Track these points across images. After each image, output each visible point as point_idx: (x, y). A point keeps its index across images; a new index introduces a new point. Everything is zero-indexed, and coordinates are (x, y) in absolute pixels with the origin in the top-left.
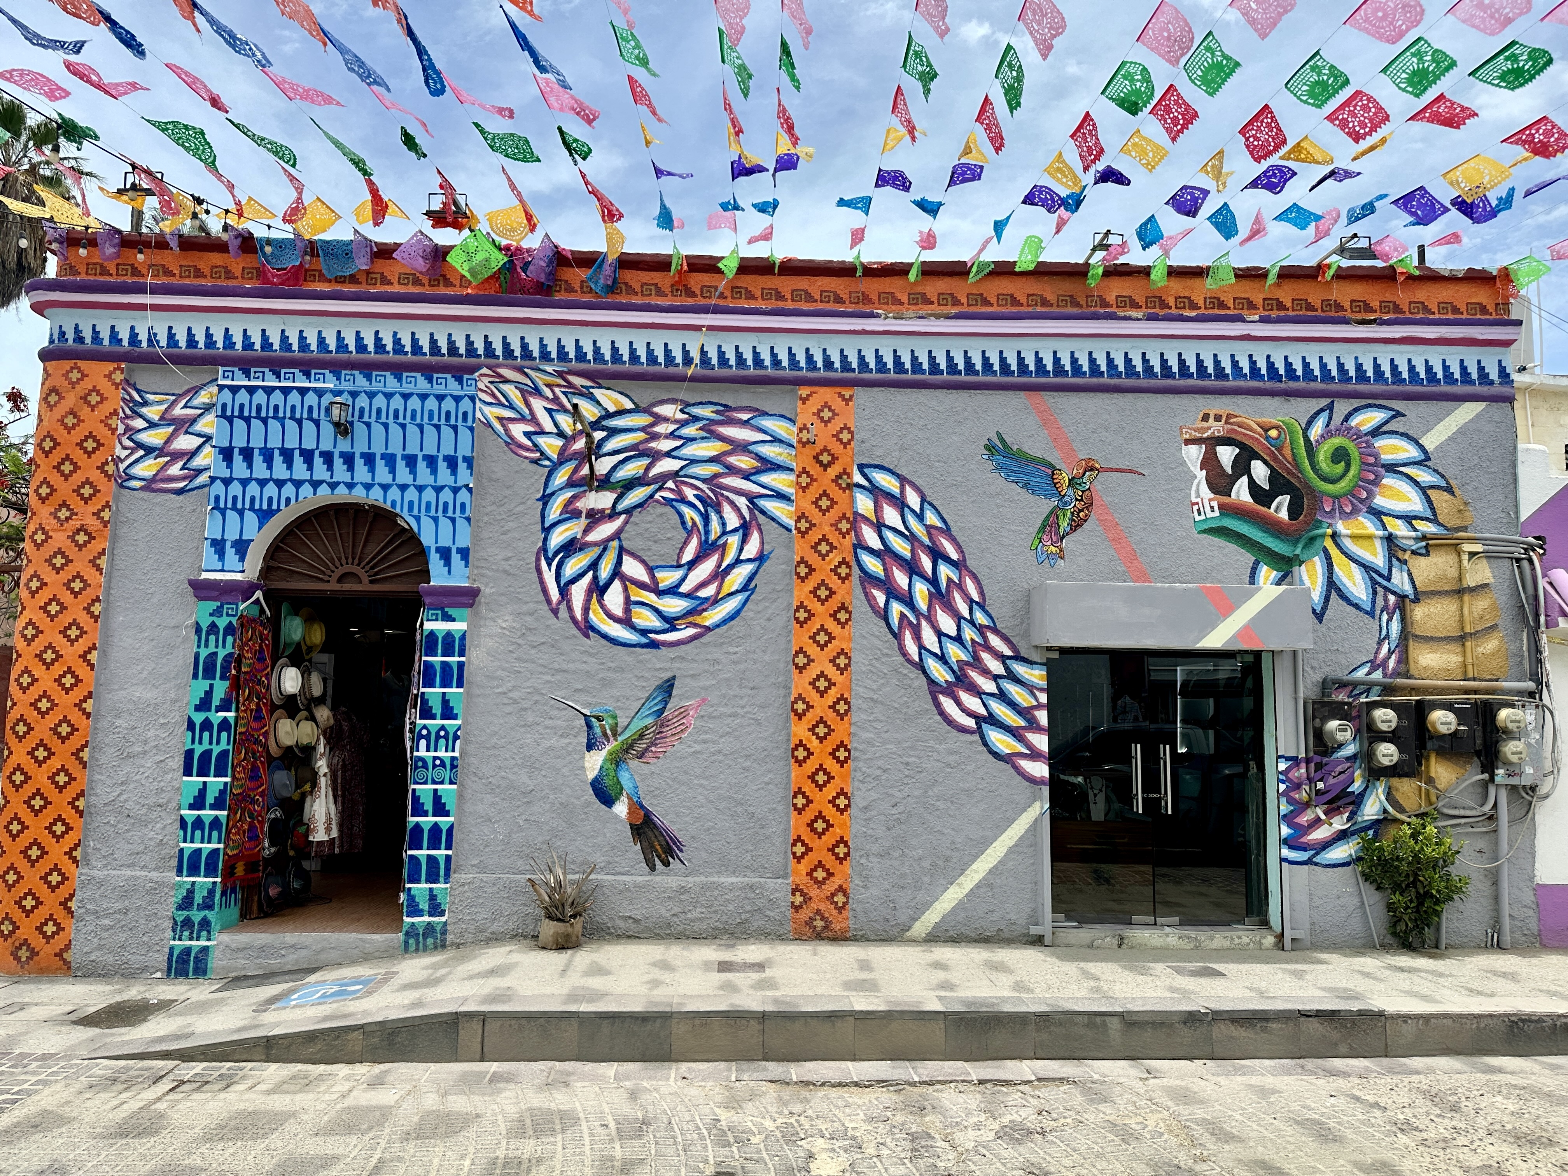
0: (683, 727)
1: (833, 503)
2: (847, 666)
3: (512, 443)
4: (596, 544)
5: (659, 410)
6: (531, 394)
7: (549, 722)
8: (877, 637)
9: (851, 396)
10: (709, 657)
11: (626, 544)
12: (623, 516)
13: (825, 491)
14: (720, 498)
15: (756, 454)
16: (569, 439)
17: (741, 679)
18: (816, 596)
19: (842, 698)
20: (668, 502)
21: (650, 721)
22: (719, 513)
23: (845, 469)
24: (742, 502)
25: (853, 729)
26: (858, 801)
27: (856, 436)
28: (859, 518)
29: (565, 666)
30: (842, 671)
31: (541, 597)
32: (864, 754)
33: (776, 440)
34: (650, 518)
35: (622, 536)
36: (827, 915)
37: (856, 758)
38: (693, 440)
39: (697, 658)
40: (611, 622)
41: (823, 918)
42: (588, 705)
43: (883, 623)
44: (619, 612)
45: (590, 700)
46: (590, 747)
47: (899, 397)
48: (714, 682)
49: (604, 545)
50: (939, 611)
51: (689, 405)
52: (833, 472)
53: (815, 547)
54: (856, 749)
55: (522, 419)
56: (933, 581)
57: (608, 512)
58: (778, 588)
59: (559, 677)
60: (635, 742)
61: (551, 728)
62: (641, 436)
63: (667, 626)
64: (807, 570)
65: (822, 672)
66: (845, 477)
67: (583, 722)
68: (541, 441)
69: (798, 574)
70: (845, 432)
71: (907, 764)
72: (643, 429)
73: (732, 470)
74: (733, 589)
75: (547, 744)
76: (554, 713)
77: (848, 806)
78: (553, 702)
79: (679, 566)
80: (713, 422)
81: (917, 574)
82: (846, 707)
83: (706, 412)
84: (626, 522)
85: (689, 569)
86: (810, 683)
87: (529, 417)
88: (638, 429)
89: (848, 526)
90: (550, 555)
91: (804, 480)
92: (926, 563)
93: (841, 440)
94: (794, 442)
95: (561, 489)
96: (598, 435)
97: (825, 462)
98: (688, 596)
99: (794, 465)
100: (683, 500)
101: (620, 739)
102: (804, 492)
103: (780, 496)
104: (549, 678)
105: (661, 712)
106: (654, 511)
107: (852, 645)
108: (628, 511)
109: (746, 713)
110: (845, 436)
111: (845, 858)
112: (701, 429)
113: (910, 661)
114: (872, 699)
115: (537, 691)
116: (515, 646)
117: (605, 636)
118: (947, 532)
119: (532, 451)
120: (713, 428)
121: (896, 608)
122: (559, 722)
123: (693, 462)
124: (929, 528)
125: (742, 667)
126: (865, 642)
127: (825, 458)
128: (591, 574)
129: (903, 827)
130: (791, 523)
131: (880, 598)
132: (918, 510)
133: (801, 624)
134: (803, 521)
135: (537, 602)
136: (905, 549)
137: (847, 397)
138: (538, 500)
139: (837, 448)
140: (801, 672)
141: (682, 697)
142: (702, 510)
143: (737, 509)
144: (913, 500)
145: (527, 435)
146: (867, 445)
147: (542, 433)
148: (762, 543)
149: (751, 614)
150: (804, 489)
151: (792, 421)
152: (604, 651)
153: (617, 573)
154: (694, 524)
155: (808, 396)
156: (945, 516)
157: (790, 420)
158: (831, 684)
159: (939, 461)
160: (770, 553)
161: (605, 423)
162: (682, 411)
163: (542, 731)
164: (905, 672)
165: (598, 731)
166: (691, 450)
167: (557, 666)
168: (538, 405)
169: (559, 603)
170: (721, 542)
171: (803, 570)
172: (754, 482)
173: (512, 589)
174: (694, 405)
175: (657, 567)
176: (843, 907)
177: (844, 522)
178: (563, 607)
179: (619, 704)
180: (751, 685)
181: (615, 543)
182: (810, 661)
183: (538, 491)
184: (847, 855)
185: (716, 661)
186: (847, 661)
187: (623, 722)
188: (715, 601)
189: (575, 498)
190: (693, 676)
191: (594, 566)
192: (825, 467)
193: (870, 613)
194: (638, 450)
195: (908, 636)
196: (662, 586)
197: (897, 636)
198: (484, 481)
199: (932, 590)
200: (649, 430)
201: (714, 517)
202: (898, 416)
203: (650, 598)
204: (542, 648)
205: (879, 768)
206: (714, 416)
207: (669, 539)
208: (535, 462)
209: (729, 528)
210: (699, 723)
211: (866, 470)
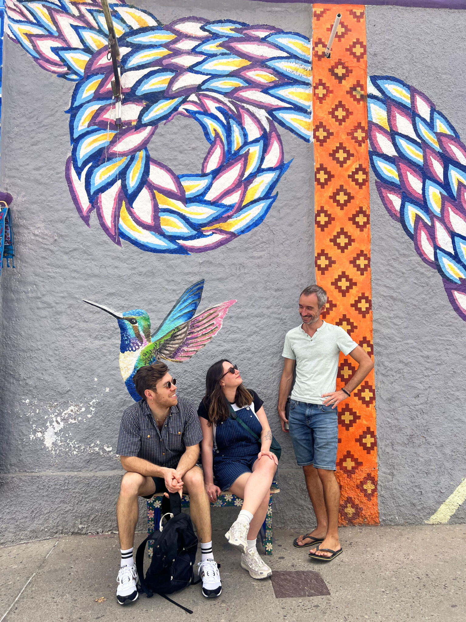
0: (212, 328)
1: (349, 113)
2: (367, 266)
3: (40, 58)
4: (123, 154)
5: (180, 27)
6: (57, 11)
7: (83, 325)
8: (394, 238)
9: (362, 14)
10: (235, 261)
11: (152, 154)
12: (149, 128)
13: (340, 102)
14: (241, 110)
15: (274, 69)
16: (94, 55)
17: (266, 282)
18: (335, 201)
19: (363, 297)
20: (192, 114)
21: (181, 322)
22: (240, 124)
23: (358, 82)
24: (262, 114)
25: (375, 326)
26: (382, 393)
27: (368, 50)
28: (373, 127)
29: (96, 271)
30: (362, 271)
31: (72, 205)
32: (386, 349)
33: (292, 56)
34: (175, 129)
35: (149, 146)
36: (357, 502)
37: (379, 353)
38: (212, 56)
39: (224, 263)
40: (140, 229)
41: (354, 506)
42: (121, 308)
43: (399, 225)
44: (148, 219)
45: (123, 303)
46: (124, 348)
47: (406, 15)
48: (241, 285)
49: (132, 155)
50: (452, 214)
51: (208, 23)
52: (347, 84)
53: (333, 155)
54: (378, 345)
55: (50, 35)
56: (445, 185)
57: (134, 123)
58: (299, 195)
59: (91, 282)
60: (167, 342)
61: (87, 330)
62: (164, 52)
63: (195, 233)
64: (326, 176)
65: (344, 273)
66: (359, 89)
67: (116, 324)
68: (69, 56)
69: (318, 180)
70: (358, 46)
71: (428, 357)
72: (166, 45)
73: (252, 84)
74: (256, 197)
75: (80, 346)
76: (87, 316)
77: (373, 399)
78: (86, 306)
79: (204, 175)
80: (232, 39)
81: (430, 179)
82: (367, 305)
83: (226, 30)
84: (152, 134)
85: (214, 178)
86: (332, 284)
87: (56, 34)
88: (161, 46)
89: (364, 135)
90: (80, 164)
91: (321, 91)
92: (438, 168)
93: (354, 54)
94: (310, 58)
95: (88, 102)
96: (123, 51)
97: (340, 75)
98: (214, 203)
99: (310, 79)
100: (206, 112)
101: (153, 340)
102: (321, 103)
103: (298, 109)
104: (82, 282)
105: (191, 314)
106: (177, 122)
107: (371, 247)
108: (154, 123)
109: (272, 313)
110: (358, 50)
111: (372, 448)
112: (220, 45)
113: (426, 260)
114: (392, 297)
115: (71, 296)
116: (49, 252)
117: (135, 243)
118: (456, 139)
119: (60, 66)
120: (232, 44)
121: (412, 211)
122: (92, 325)
123: (214, 76)
124: (439, 136)
125: (266, 270)
126: (383, 244)
127: (340, 71)
128: (119, 182)
129: (426, 416)
130: (309, 134)
131: (396, 201)
132: (428, 119)
133: (322, 227)
134: (321, 130)
135: (68, 210)
136: (418, 156)
137: (358, 14)
138: (67, 112)
139: (351, 62)
140: (323, 273)
141: (211, 299)
142: (225, 121)
143: (257, 121)
144: (423, 109)
145: (55, 50)
146: (380, 58)
147: (69, 48)
148: (282, 153)
149: (274, 220)
150: (321, 100)
151: (307, 39)
152: (136, 257)
153: (144, 182)
154: (217, 135)
155: (322, 13)
156: (454, 124)
157: (305, 37)
158: (353, 284)
159: (445, 74)
160: (290, 162)
161: (129, 39)
162: (202, 28)
163: (77, 334)
164: (422, 270)
165: (131, 332)
166: (212, 66)
167: (89, 271)
168: (64, 22)
169: (90, 211)
170: (243, 152)
171: (322, 176)
172: (272, 96)
173: (43, 198)
174: (214, 23)
175: (183, 176)
176: (372, 494)
177: (359, 131)
178: (93, 215)
179: (151, 307)
180: (275, 287)
181: (142, 154)
182: (332, 262)
183: (66, 103)
184: (374, 444)
185: (242, 265)
186: (366, 262)
187: (155, 323)
188: (240, 208)
189: (102, 110)
190: (220, 280)
191: (122, 175)
192: (340, 79)
193: (388, 217)
194: (161, 65)
195: (424, 237)
196: (189, 194)
197: (414, 237)
198: (14, 94)
199: (445, 193)
200: (172, 46)
201: (236, 129)
202: (407, 32)
203: (177, 205)
204: (75, 254)
205: (401, 362)
206: (233, 34)
207: (194, 149)
208: (63, 76)
209: (250, 139)
210: (228, 323)
211: (379, 82)
